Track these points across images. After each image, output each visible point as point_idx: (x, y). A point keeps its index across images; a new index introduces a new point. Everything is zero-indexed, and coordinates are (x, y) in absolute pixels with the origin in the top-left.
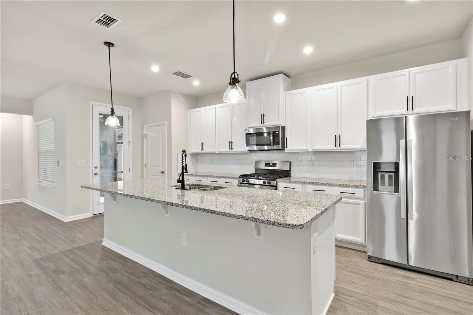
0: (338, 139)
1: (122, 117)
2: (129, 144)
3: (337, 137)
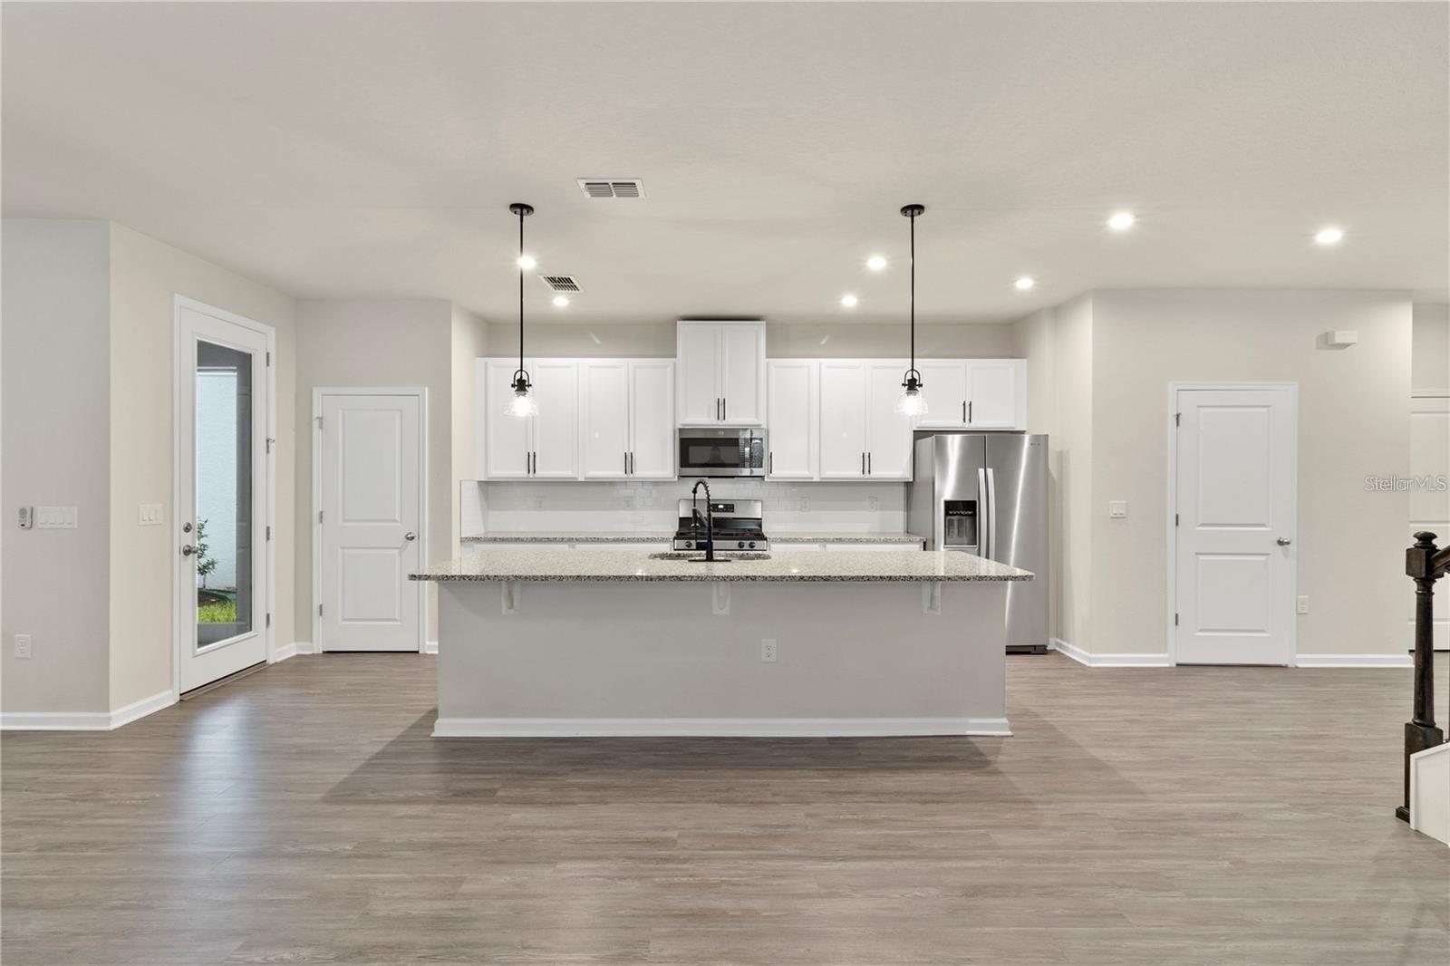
0: (866, 460)
1: (251, 355)
2: (268, 447)
3: (867, 455)
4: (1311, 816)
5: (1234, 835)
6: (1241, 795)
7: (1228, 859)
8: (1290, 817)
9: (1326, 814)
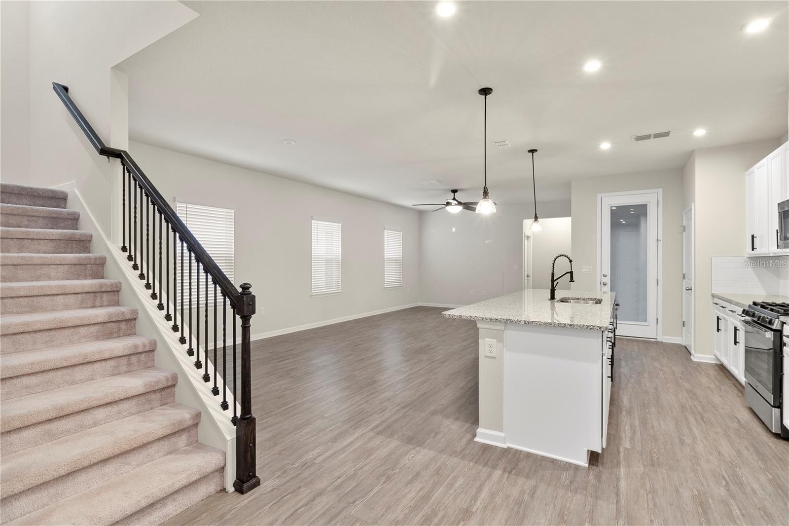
1: (647, 204)
2: (658, 243)
4: (303, 460)
5: (329, 429)
6: (339, 458)
7: (327, 417)
8: (313, 452)
9: (297, 465)
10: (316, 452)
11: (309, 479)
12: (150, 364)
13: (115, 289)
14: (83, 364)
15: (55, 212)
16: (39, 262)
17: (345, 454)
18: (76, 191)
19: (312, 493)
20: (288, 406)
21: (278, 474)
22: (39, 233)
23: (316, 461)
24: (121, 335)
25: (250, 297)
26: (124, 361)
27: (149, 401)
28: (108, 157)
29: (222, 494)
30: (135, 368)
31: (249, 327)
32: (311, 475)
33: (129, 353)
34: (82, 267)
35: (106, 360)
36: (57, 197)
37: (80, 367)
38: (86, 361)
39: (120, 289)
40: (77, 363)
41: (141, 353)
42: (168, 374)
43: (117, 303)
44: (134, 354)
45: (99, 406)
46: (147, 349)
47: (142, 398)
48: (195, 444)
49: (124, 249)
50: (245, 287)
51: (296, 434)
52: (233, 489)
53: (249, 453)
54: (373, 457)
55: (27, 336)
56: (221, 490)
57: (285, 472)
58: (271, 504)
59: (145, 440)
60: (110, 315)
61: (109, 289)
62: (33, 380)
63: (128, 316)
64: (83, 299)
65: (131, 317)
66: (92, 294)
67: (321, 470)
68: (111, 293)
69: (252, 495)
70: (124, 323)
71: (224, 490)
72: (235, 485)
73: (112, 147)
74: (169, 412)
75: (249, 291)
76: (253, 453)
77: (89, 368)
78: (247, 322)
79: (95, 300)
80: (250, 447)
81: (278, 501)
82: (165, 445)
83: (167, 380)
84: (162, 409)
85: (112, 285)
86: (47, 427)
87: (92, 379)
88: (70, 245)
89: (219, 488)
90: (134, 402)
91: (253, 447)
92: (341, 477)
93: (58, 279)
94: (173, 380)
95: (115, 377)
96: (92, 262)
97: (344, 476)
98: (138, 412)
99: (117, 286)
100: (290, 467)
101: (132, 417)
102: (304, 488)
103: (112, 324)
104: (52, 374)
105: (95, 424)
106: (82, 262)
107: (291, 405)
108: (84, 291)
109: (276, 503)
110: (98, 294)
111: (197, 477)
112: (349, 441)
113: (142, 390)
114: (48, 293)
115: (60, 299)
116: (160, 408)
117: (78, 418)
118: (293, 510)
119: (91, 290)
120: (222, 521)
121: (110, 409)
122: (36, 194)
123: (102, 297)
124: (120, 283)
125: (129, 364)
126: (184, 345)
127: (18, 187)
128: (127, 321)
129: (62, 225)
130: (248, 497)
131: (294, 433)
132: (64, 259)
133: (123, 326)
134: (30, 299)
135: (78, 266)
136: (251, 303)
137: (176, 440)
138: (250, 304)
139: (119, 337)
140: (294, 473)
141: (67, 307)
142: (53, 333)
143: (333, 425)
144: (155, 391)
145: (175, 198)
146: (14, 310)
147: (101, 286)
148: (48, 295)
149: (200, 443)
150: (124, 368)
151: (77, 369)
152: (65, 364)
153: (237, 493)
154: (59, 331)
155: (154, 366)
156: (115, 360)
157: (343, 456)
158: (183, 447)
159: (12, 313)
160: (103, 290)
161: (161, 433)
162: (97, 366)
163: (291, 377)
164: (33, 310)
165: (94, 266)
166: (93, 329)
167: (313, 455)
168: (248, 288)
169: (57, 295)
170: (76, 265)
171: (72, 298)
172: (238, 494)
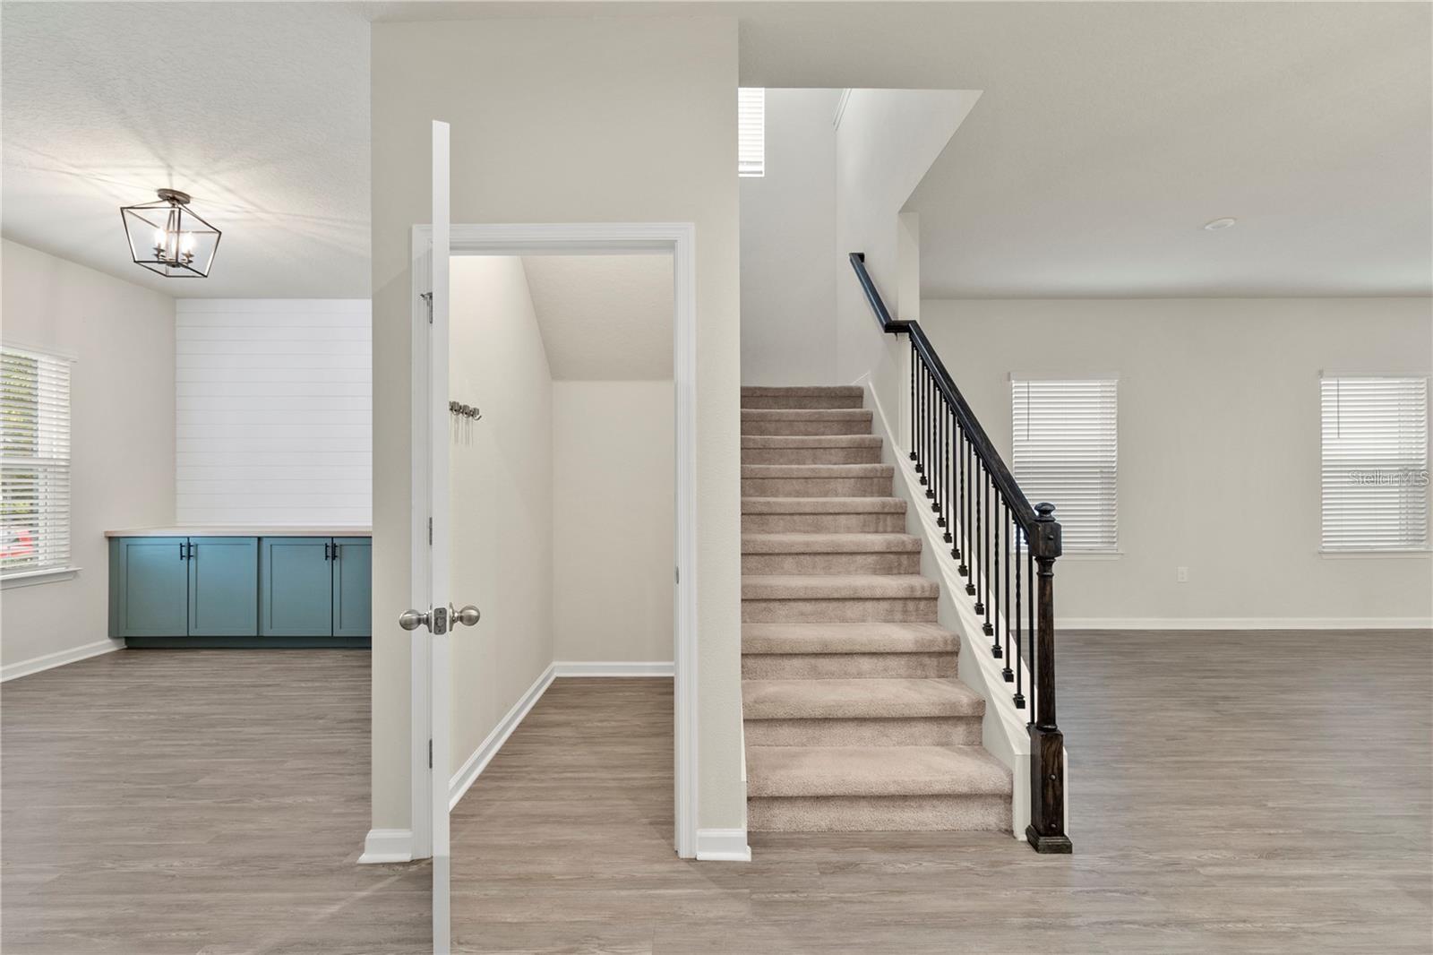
4: (1174, 855)
5: (1266, 831)
6: (1264, 889)
7: (1269, 808)
8: (1202, 853)
9: (1156, 858)
10: (1208, 855)
11: (1172, 890)
12: (931, 617)
13: (900, 511)
14: (854, 599)
15: (849, 414)
16: (826, 475)
17: (1283, 889)
18: (871, 384)
19: (1167, 915)
20: (1185, 759)
21: (1113, 854)
22: (830, 440)
23: (1201, 870)
24: (902, 572)
25: (1052, 528)
26: (899, 605)
27: (923, 666)
28: (896, 333)
29: (1006, 836)
30: (913, 618)
31: (1051, 576)
32: (1180, 886)
33: (904, 596)
34: (869, 481)
35: (878, 599)
36: (853, 394)
37: (851, 603)
38: (856, 596)
39: (906, 511)
40: (847, 597)
41: (920, 599)
42: (947, 634)
43: (903, 530)
44: (910, 599)
45: (864, 654)
46: (927, 594)
47: (914, 658)
48: (977, 747)
49: (913, 456)
50: (1045, 510)
51: (1179, 810)
52: (1025, 838)
53: (1050, 789)
54: (1364, 930)
55: (808, 557)
56: (1007, 830)
57: (1125, 857)
58: (1079, 889)
59: (907, 713)
60: (889, 543)
61: (893, 510)
62: (808, 607)
63: (909, 548)
64: (865, 522)
65: (914, 549)
66: (874, 516)
67: (1205, 889)
68: (895, 516)
69: (1052, 860)
70: (906, 556)
71: (1010, 832)
72: (1028, 832)
73: (900, 319)
74: (944, 687)
75: (1051, 516)
76: (1058, 793)
77: (859, 606)
78: (1047, 568)
79: (877, 523)
80: (1053, 780)
81: (1094, 892)
82: (933, 730)
83: (946, 642)
84: (938, 682)
85: (896, 505)
86: (813, 661)
87: (864, 621)
88: (860, 454)
89: (1004, 827)
90: (903, 661)
91: (1057, 783)
92: (1250, 922)
93: (845, 495)
94: (954, 645)
95: (887, 624)
96: (879, 475)
97: (1260, 925)
98: (910, 677)
99: (901, 507)
100: (1141, 854)
101: (899, 680)
102: (1154, 899)
103: (892, 556)
104: (824, 605)
105: (860, 675)
106: (868, 475)
107: (1190, 759)
108: (866, 511)
109: (1088, 892)
110: (881, 516)
111: (964, 789)
112: (1308, 871)
113: (911, 647)
114: (831, 511)
115: (842, 519)
116: (937, 679)
117: (843, 660)
118: (1115, 918)
119: (873, 511)
120: (994, 870)
121: (876, 661)
122: (833, 395)
123: (885, 520)
124: (906, 503)
125: (905, 612)
126: (971, 596)
127: (817, 388)
128: (908, 553)
129: (855, 429)
130: (1045, 861)
131: (1175, 806)
132: (850, 470)
133: (904, 559)
134: (815, 517)
135: (864, 480)
136: (1052, 537)
137: (950, 731)
138: (1051, 539)
139: (900, 574)
140: (1142, 866)
141: (849, 530)
142: (830, 557)
143: (1280, 826)
144: (930, 654)
145: (1009, 374)
146: (802, 528)
147: (884, 505)
148: (831, 514)
149: (984, 749)
150: (898, 616)
151: (849, 604)
152: (836, 596)
153: (1029, 846)
154: (835, 556)
155: (936, 622)
156: (889, 602)
157: (1275, 890)
158: (959, 744)
159: (800, 531)
160: (886, 510)
161: (927, 710)
162: (869, 605)
163: (1217, 711)
164: (818, 529)
165: (881, 480)
166: (871, 559)
167: (1199, 857)
168: (1049, 511)
169: (839, 514)
170: (862, 478)
171: (854, 520)
172: (1029, 848)
